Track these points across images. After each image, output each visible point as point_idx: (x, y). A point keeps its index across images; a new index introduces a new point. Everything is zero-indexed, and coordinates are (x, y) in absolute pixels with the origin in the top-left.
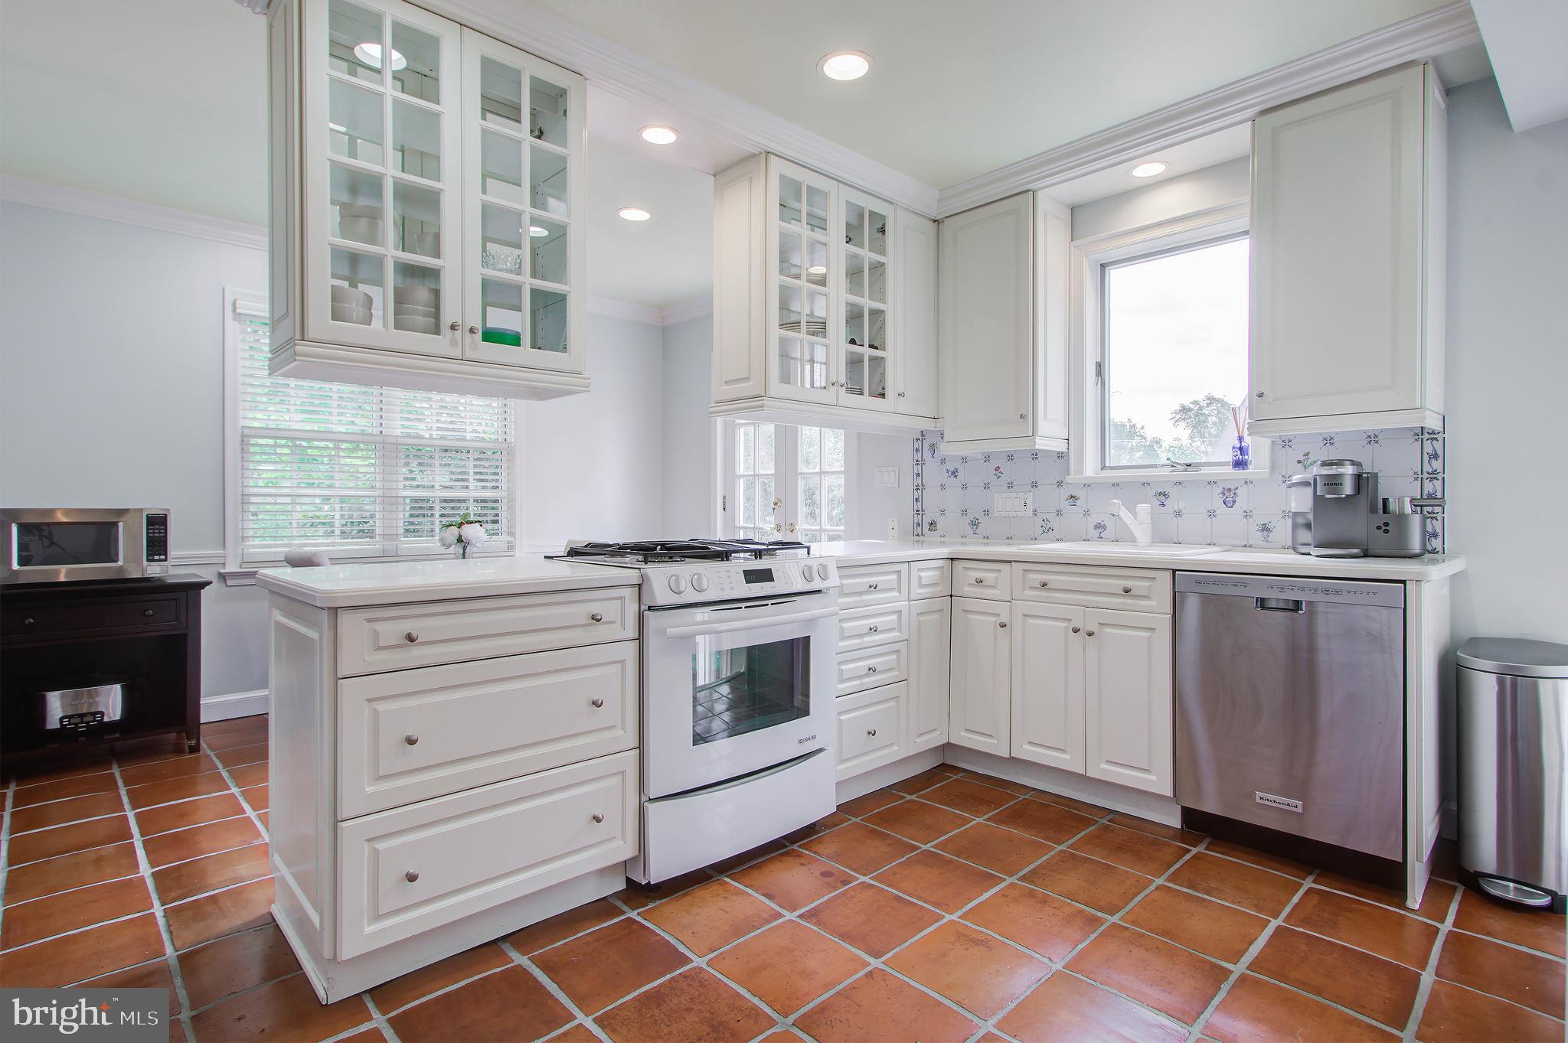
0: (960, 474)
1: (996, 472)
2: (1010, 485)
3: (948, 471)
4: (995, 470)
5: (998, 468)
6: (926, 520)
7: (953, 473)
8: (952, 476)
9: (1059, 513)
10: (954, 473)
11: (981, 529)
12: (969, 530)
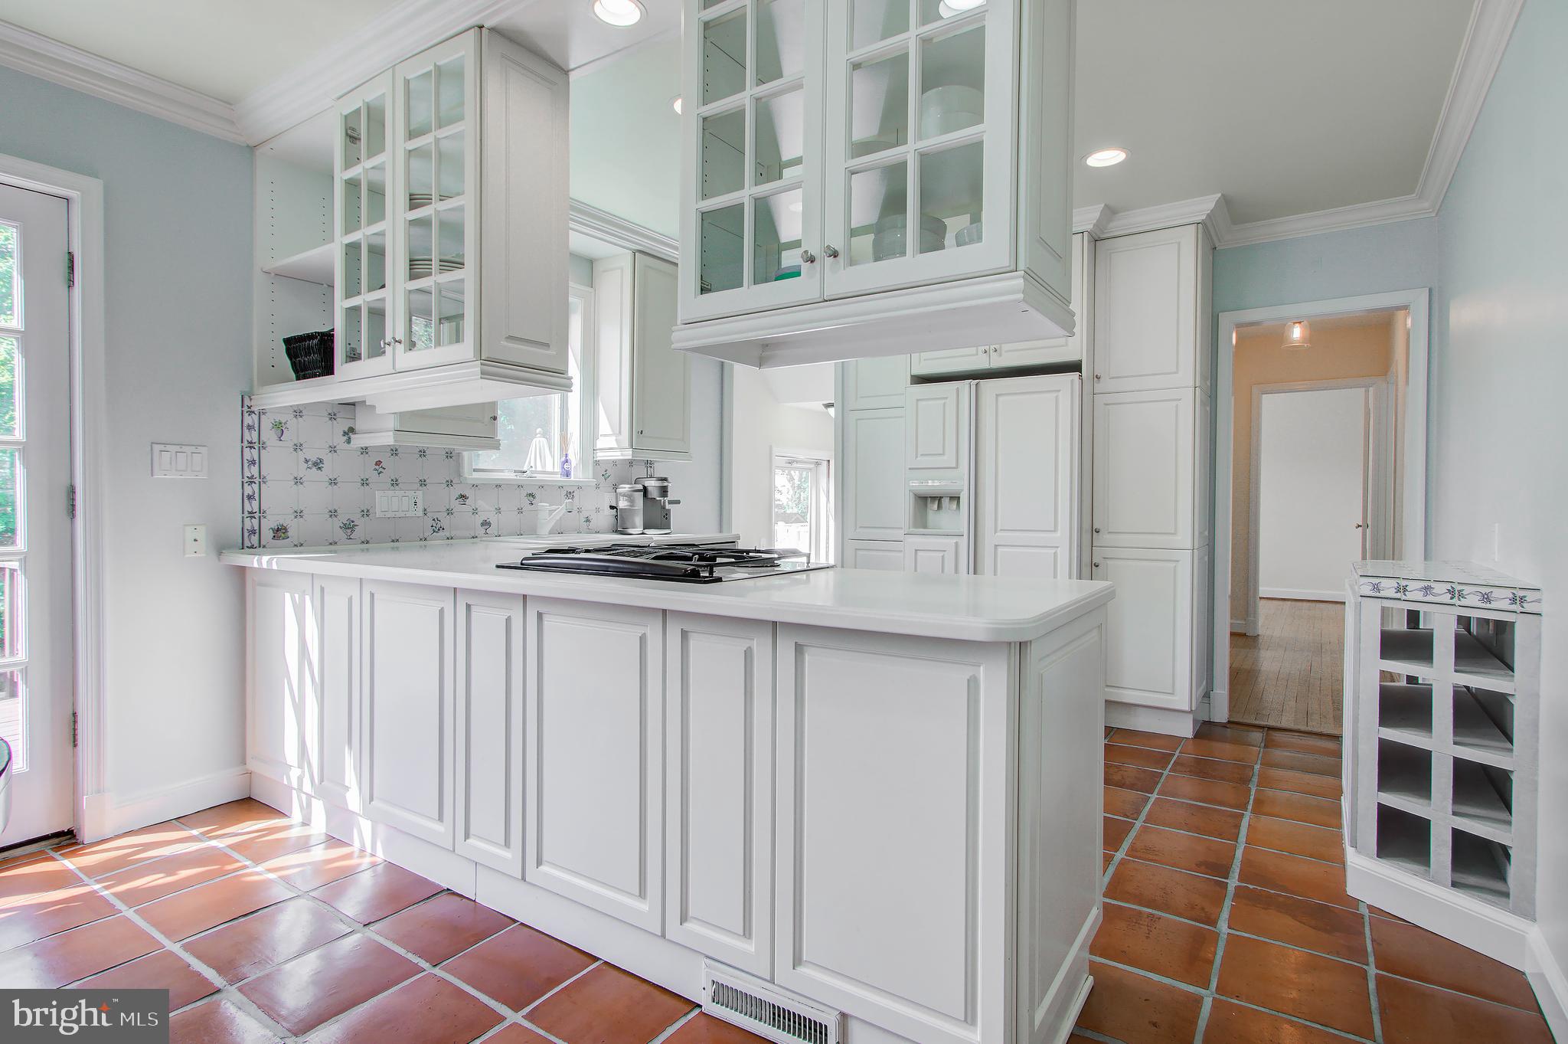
0: (326, 466)
1: (377, 467)
2: (395, 483)
3: (307, 461)
4: (376, 464)
5: (378, 463)
6: (268, 525)
7: (315, 464)
8: (314, 469)
9: (449, 512)
10: (318, 464)
11: (358, 533)
12: (341, 534)
